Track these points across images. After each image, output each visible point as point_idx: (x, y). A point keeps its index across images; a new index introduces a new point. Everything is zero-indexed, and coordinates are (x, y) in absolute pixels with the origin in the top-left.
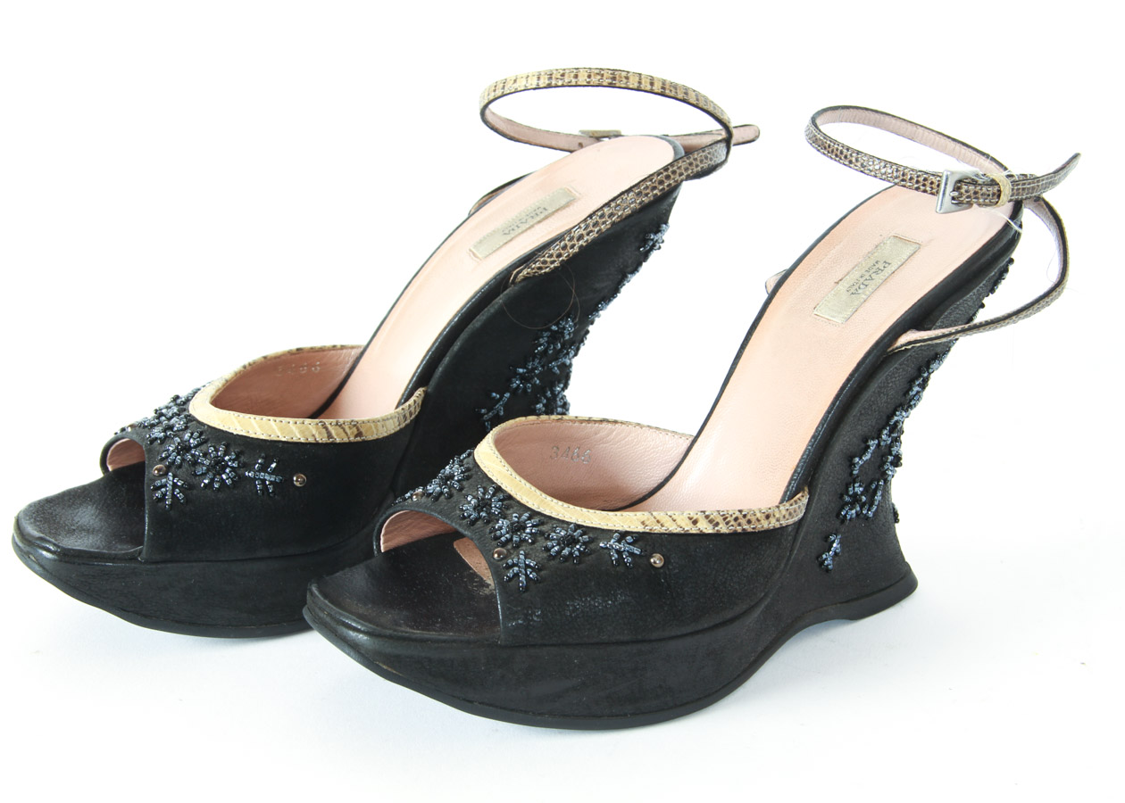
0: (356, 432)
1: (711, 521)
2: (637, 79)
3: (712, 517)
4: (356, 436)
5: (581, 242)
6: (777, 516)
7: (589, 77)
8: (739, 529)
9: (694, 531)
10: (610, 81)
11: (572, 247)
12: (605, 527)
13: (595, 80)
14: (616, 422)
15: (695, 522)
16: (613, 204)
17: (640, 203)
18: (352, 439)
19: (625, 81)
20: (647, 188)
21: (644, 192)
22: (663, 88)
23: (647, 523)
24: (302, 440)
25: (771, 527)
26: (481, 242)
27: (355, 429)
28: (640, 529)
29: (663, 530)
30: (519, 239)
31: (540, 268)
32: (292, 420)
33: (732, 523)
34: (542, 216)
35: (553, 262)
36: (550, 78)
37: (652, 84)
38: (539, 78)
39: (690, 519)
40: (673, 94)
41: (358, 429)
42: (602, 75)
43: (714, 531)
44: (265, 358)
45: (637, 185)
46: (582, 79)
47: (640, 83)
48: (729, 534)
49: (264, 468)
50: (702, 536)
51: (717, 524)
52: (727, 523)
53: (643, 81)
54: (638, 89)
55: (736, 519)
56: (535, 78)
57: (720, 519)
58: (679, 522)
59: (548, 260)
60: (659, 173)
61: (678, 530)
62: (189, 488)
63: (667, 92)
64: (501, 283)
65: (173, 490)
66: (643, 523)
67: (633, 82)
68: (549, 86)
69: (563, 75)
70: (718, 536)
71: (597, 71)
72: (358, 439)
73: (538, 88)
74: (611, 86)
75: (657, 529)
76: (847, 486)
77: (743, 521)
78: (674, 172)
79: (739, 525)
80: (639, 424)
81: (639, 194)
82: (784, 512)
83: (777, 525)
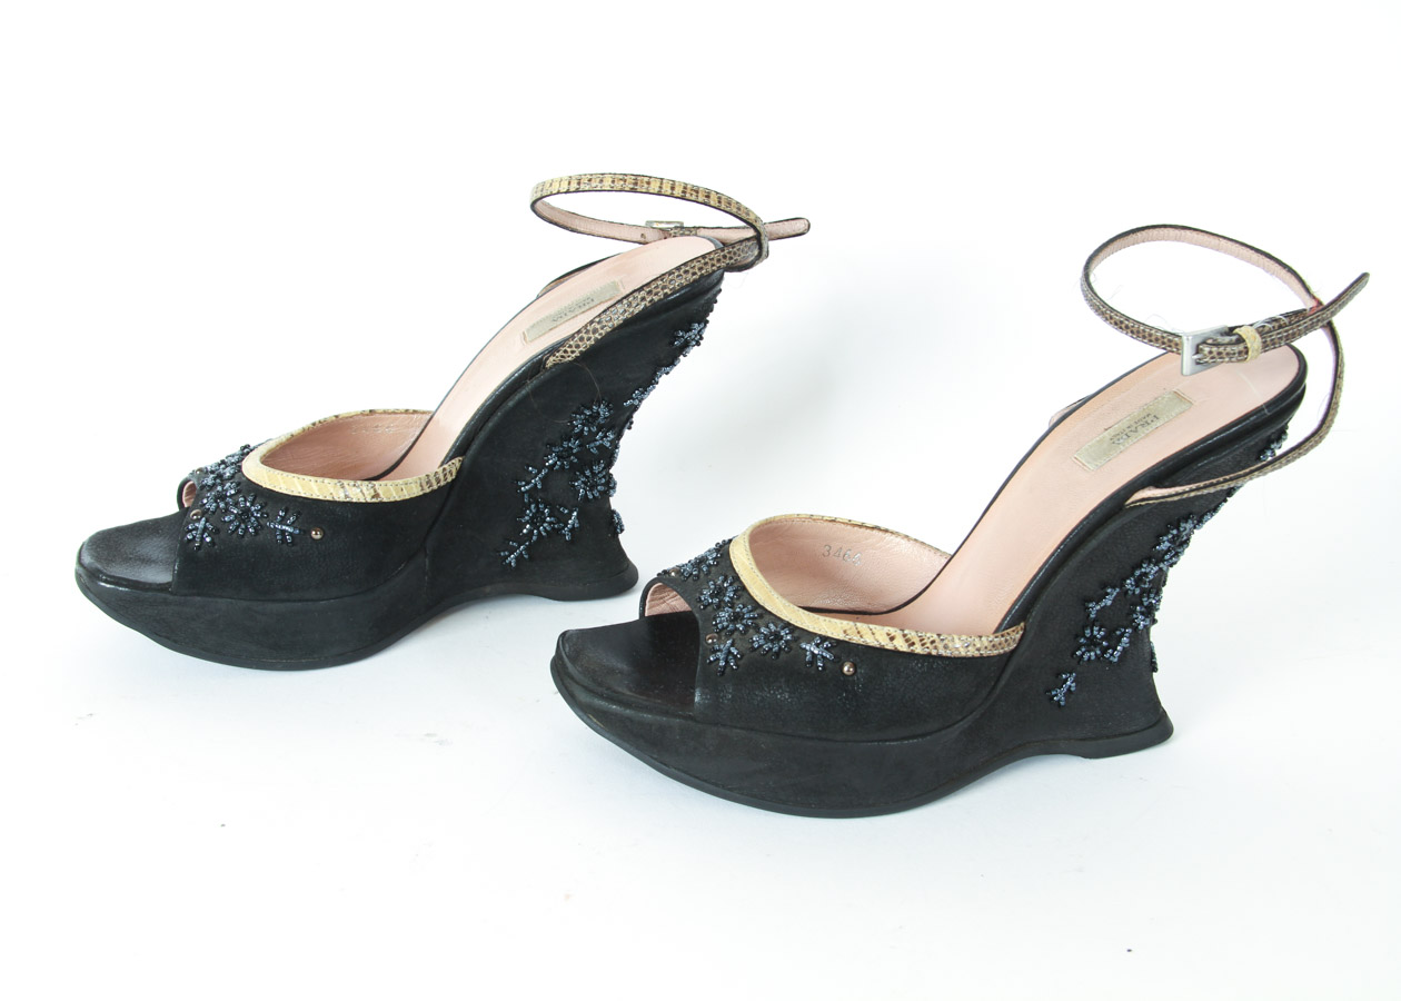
0: (373, 493)
1: (907, 641)
2: (658, 184)
3: (909, 636)
4: (373, 497)
5: (597, 335)
6: (978, 646)
7: (613, 182)
8: (934, 652)
9: (889, 646)
10: (632, 186)
11: (589, 339)
12: (811, 630)
13: (618, 185)
14: (886, 531)
15: (892, 639)
16: (625, 301)
17: (650, 301)
18: (369, 500)
19: (646, 186)
20: (657, 287)
21: (654, 291)
22: (683, 192)
23: (848, 632)
24: (321, 498)
25: (970, 654)
26: (533, 326)
27: (372, 491)
28: (841, 637)
29: (861, 641)
30: (561, 327)
31: (562, 357)
32: (313, 479)
33: (928, 645)
34: (587, 307)
35: (573, 352)
36: (579, 184)
37: (673, 188)
38: (569, 183)
39: (888, 635)
40: (693, 198)
41: (375, 491)
42: (625, 181)
43: (909, 650)
44: (337, 417)
45: (648, 284)
46: (607, 184)
47: (661, 187)
48: (923, 655)
49: (283, 521)
50: (896, 653)
51: (913, 644)
52: (923, 645)
53: (664, 186)
54: (659, 194)
55: (933, 642)
56: (567, 183)
57: (916, 640)
58: (877, 636)
59: (569, 350)
60: (670, 273)
61: (875, 644)
62: (216, 532)
63: (688, 196)
64: (535, 367)
65: (203, 534)
66: (845, 632)
67: (654, 187)
68: (577, 191)
69: (590, 180)
70: (912, 655)
71: (621, 177)
72: (374, 500)
73: (568, 192)
74: (633, 190)
75: (856, 639)
76: (1084, 628)
77: (940, 646)
78: (686, 272)
79: (936, 648)
80: (907, 536)
81: (650, 292)
82: (986, 644)
83: (977, 654)
